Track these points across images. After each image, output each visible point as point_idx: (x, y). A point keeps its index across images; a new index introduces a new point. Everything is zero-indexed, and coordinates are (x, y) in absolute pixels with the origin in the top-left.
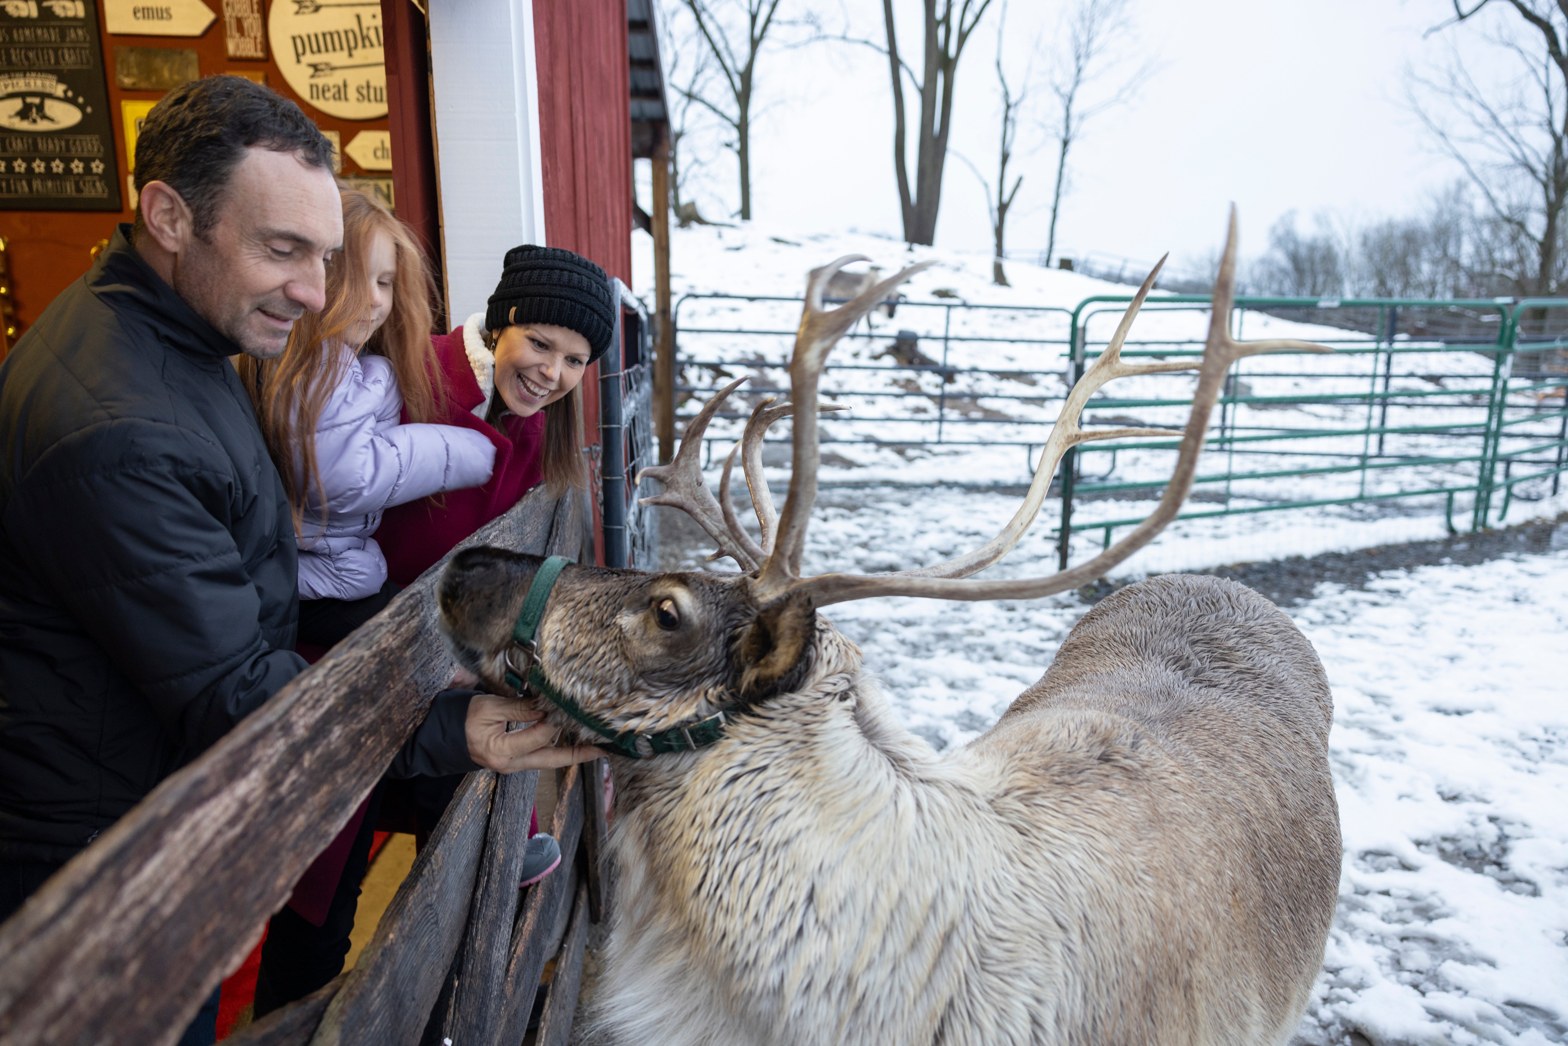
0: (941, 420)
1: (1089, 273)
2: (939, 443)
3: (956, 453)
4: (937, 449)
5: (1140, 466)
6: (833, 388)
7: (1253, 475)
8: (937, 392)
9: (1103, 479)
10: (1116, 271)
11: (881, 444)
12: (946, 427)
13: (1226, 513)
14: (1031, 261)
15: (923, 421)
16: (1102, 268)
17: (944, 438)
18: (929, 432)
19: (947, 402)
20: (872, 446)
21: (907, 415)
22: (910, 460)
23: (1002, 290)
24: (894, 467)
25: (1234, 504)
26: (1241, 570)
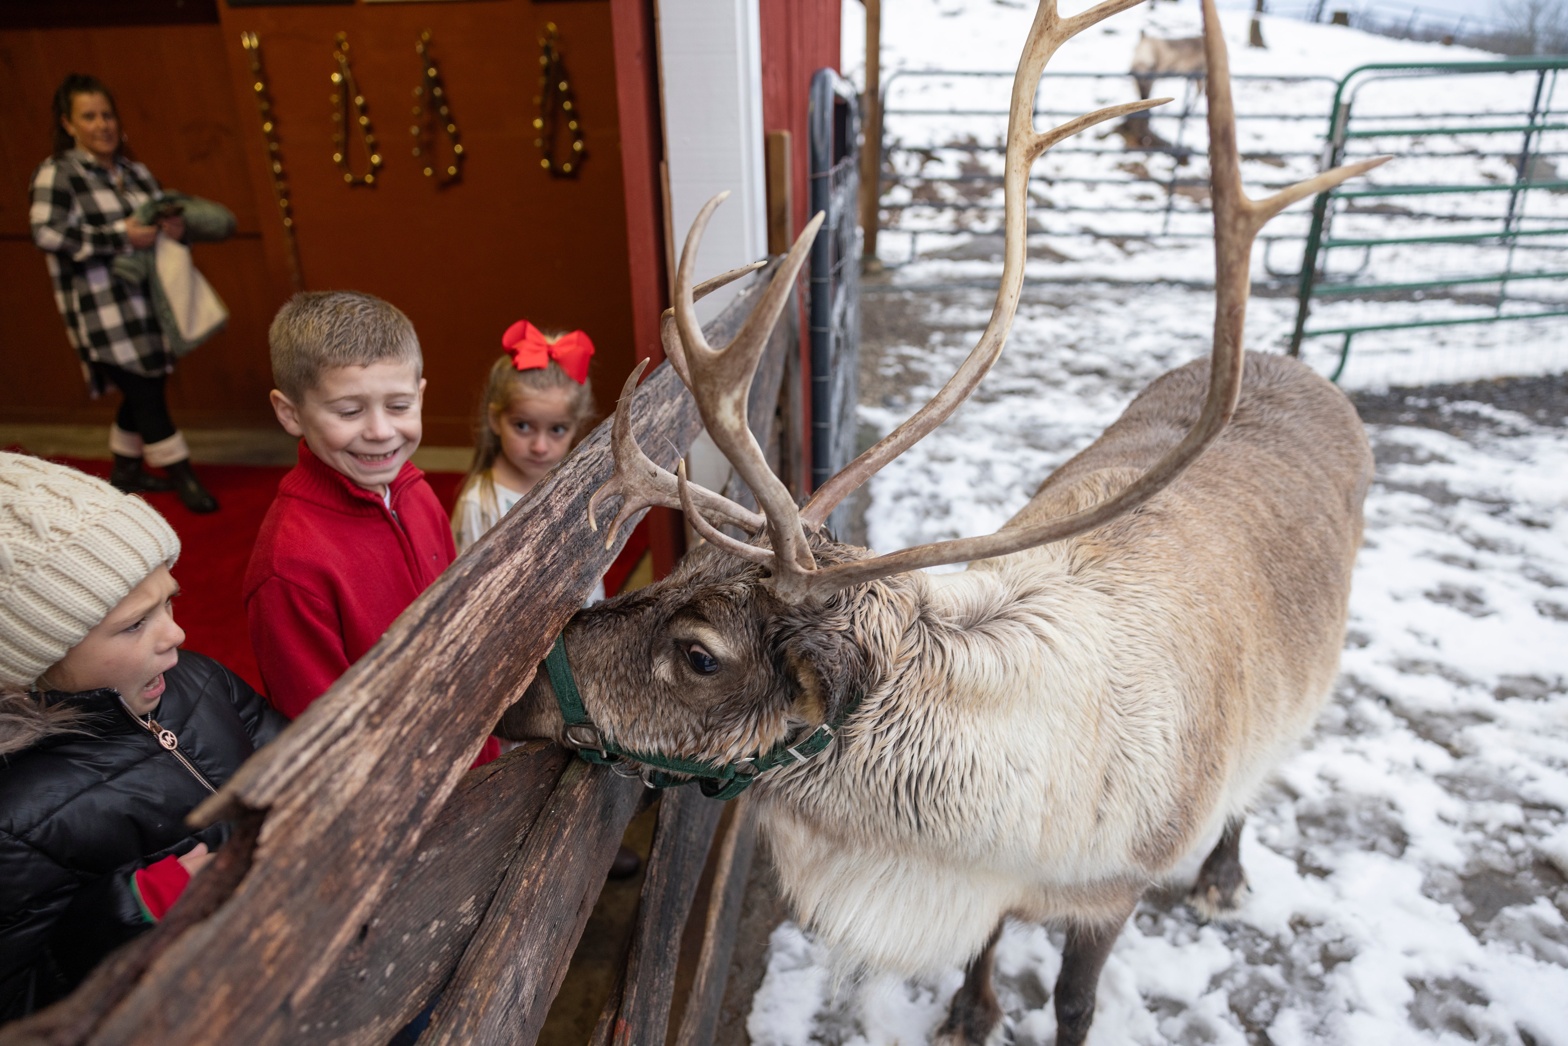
0: (1169, 209)
1: (1370, 27)
2: (1165, 235)
3: (1182, 247)
4: (1162, 242)
5: (1399, 263)
6: (1050, 173)
7: (1539, 275)
8: (1166, 177)
9: (1352, 277)
10: (1403, 25)
11: (1098, 237)
12: (1174, 217)
13: (1497, 319)
14: (1297, 16)
15: (1148, 212)
16: (1386, 21)
17: (1171, 229)
18: (1152, 224)
19: (1179, 189)
20: (1088, 239)
21: (1130, 204)
22: (1130, 254)
23: (1256, 54)
24: (1111, 261)
25: (1507, 308)
26: (1503, 385)
